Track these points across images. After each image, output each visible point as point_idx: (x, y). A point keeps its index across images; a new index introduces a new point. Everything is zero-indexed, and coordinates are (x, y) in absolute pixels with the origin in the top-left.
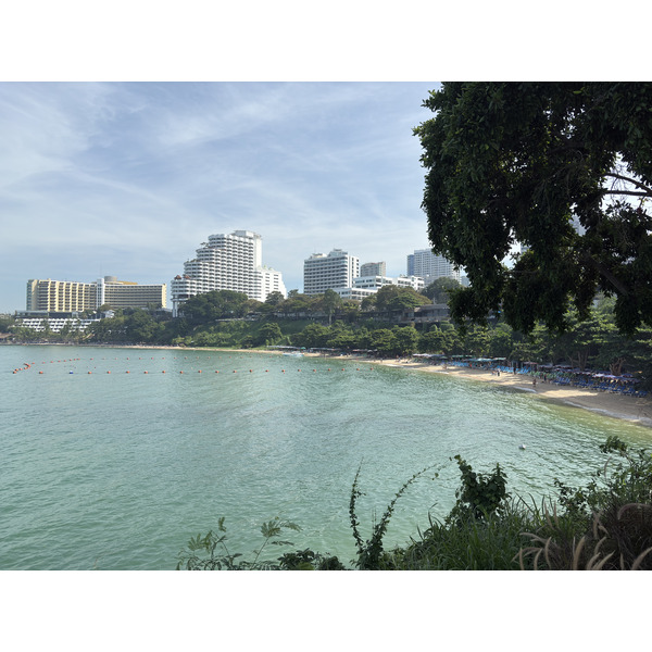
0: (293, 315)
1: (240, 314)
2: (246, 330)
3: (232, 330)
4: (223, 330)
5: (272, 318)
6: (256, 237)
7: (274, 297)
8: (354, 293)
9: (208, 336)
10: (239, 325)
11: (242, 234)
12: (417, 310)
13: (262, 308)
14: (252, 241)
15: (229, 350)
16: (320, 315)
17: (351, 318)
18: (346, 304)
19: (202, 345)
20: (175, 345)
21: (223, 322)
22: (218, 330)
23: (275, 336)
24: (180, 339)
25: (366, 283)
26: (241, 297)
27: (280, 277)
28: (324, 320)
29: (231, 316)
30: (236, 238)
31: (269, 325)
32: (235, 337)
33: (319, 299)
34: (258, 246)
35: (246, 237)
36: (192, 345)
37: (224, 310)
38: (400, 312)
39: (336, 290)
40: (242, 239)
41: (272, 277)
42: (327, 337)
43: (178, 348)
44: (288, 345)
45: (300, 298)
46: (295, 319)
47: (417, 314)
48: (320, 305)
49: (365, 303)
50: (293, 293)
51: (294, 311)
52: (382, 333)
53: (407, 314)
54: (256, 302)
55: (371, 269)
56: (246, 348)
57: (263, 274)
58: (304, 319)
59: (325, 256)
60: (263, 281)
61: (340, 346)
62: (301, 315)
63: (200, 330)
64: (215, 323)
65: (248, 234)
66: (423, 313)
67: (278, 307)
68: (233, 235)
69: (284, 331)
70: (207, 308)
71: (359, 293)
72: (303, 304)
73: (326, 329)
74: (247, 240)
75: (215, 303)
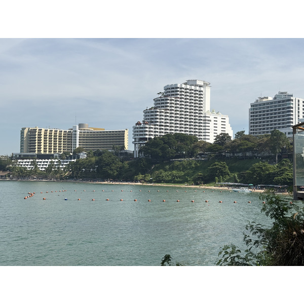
0: (240, 155)
1: (191, 154)
2: (197, 169)
3: (184, 168)
4: (177, 168)
5: (220, 157)
6: (206, 84)
7: (223, 138)
9: (164, 174)
10: (190, 164)
11: (193, 83)
13: (211, 148)
14: (202, 89)
15: (183, 186)
16: (266, 154)
19: (159, 182)
20: (136, 181)
21: (177, 162)
22: (172, 169)
23: (223, 174)
24: (140, 176)
26: (192, 139)
27: (227, 120)
28: (271, 159)
29: (183, 156)
30: (188, 87)
31: (218, 164)
32: (188, 175)
33: (265, 139)
34: (207, 93)
35: (196, 85)
36: (150, 182)
37: (177, 150)
39: (282, 131)
40: (193, 87)
41: (219, 120)
42: (274, 175)
43: (139, 184)
44: (236, 182)
45: (247, 138)
46: (242, 159)
48: (266, 144)
50: (240, 134)
51: (241, 151)
54: (206, 143)
56: (197, 184)
57: (212, 118)
58: (251, 158)
59: (270, 99)
60: (211, 125)
61: (285, 183)
62: (248, 154)
63: (157, 169)
64: (170, 163)
65: (198, 83)
67: (226, 148)
68: (186, 84)
69: (232, 170)
70: (163, 149)
72: (250, 144)
73: (272, 167)
74: (198, 88)
75: (170, 145)
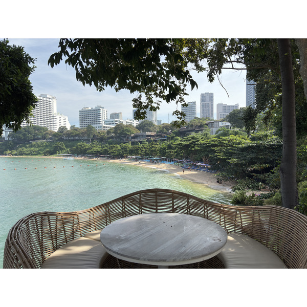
0: (72, 138)
1: (44, 138)
2: (47, 146)
3: (39, 146)
4: (34, 146)
5: (61, 140)
6: (53, 98)
7: (62, 129)
8: (104, 127)
9: (25, 149)
10: (43, 144)
11: (45, 96)
12: (132, 135)
13: (55, 135)
14: (51, 100)
15: (37, 157)
16: (86, 138)
17: (101, 140)
18: (99, 133)
19: (22, 155)
20: (6, 155)
21: (34, 143)
22: (31, 146)
23: (61, 149)
24: (9, 152)
25: (110, 122)
26: (45, 129)
27: (67, 119)
28: (88, 141)
29: (38, 139)
30: (41, 98)
31: (59, 144)
32: (41, 150)
33: (85, 130)
34: (54, 104)
35: (47, 98)
36: (16, 155)
37: (34, 136)
38: (125, 137)
39: (93, 126)
40: (45, 99)
41: (62, 118)
42: (88, 149)
43: (8, 156)
44: (69, 153)
45: (76, 129)
46: (73, 140)
47: (133, 138)
48: (85, 133)
49: (108, 132)
50: (72, 127)
51: (72, 136)
52: (114, 147)
53: (128, 138)
54: (53, 132)
55: (115, 116)
56: (46, 155)
57: (58, 117)
58: (78, 140)
59: (90, 108)
60: (58, 121)
61: (93, 154)
62: (76, 138)
63: (21, 147)
64: (29, 143)
65: (48, 96)
66: (136, 137)
67: (64, 134)
68: (40, 96)
69: (67, 147)
70: (24, 135)
71: (107, 127)
72: (77, 132)
73: (87, 145)
74: (48, 100)
75: (29, 133)
